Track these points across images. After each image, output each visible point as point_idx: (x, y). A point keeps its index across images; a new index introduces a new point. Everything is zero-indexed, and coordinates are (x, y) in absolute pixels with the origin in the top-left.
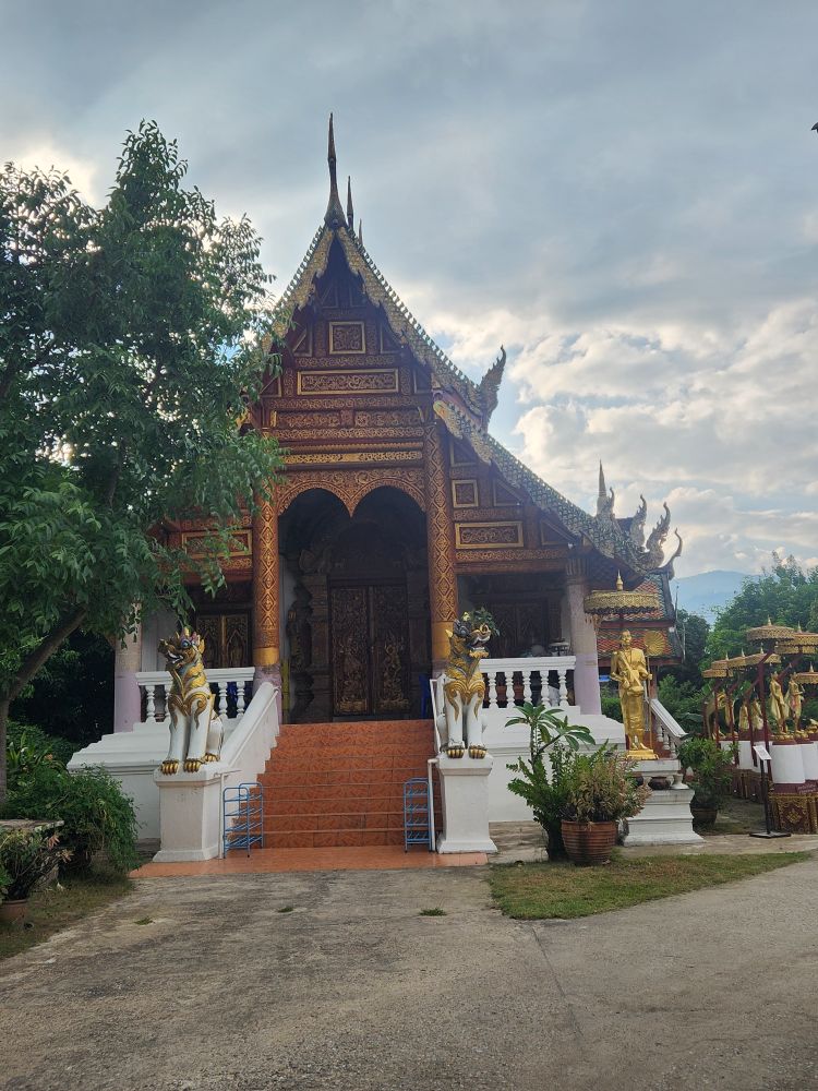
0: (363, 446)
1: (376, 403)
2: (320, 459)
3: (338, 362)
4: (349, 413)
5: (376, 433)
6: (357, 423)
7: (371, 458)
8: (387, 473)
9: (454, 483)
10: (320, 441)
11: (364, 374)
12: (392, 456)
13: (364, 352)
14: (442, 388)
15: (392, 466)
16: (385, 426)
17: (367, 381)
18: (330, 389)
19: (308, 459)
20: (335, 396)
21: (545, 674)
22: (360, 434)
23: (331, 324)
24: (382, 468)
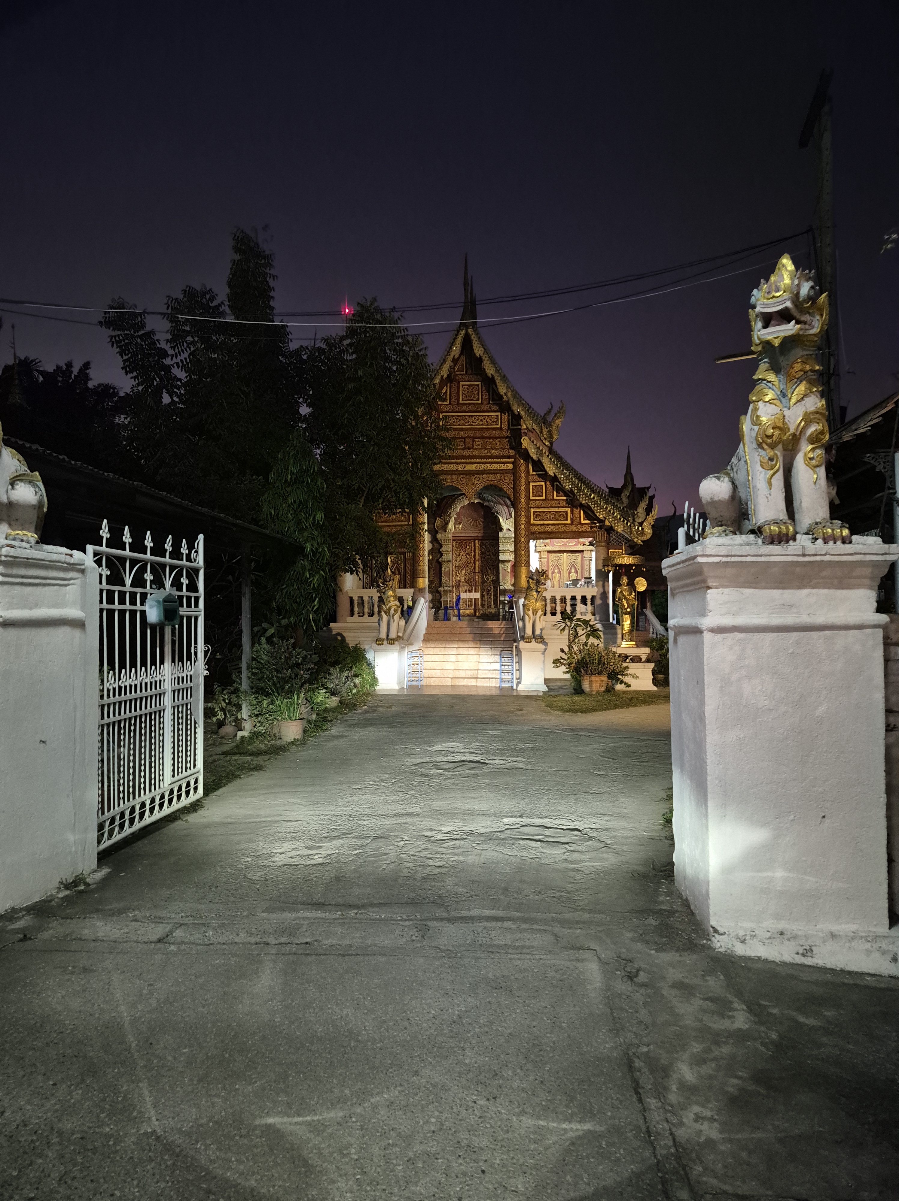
0: (478, 460)
1: (486, 434)
2: (452, 467)
3: (464, 408)
4: (470, 440)
5: (487, 452)
6: (475, 446)
7: (482, 467)
8: (491, 477)
9: (531, 484)
11: (479, 416)
12: (495, 467)
13: (480, 401)
14: (527, 429)
15: (495, 472)
16: (492, 449)
17: (481, 420)
18: (459, 425)
20: (462, 429)
21: (579, 598)
22: (476, 453)
23: (461, 383)
24: (489, 474)
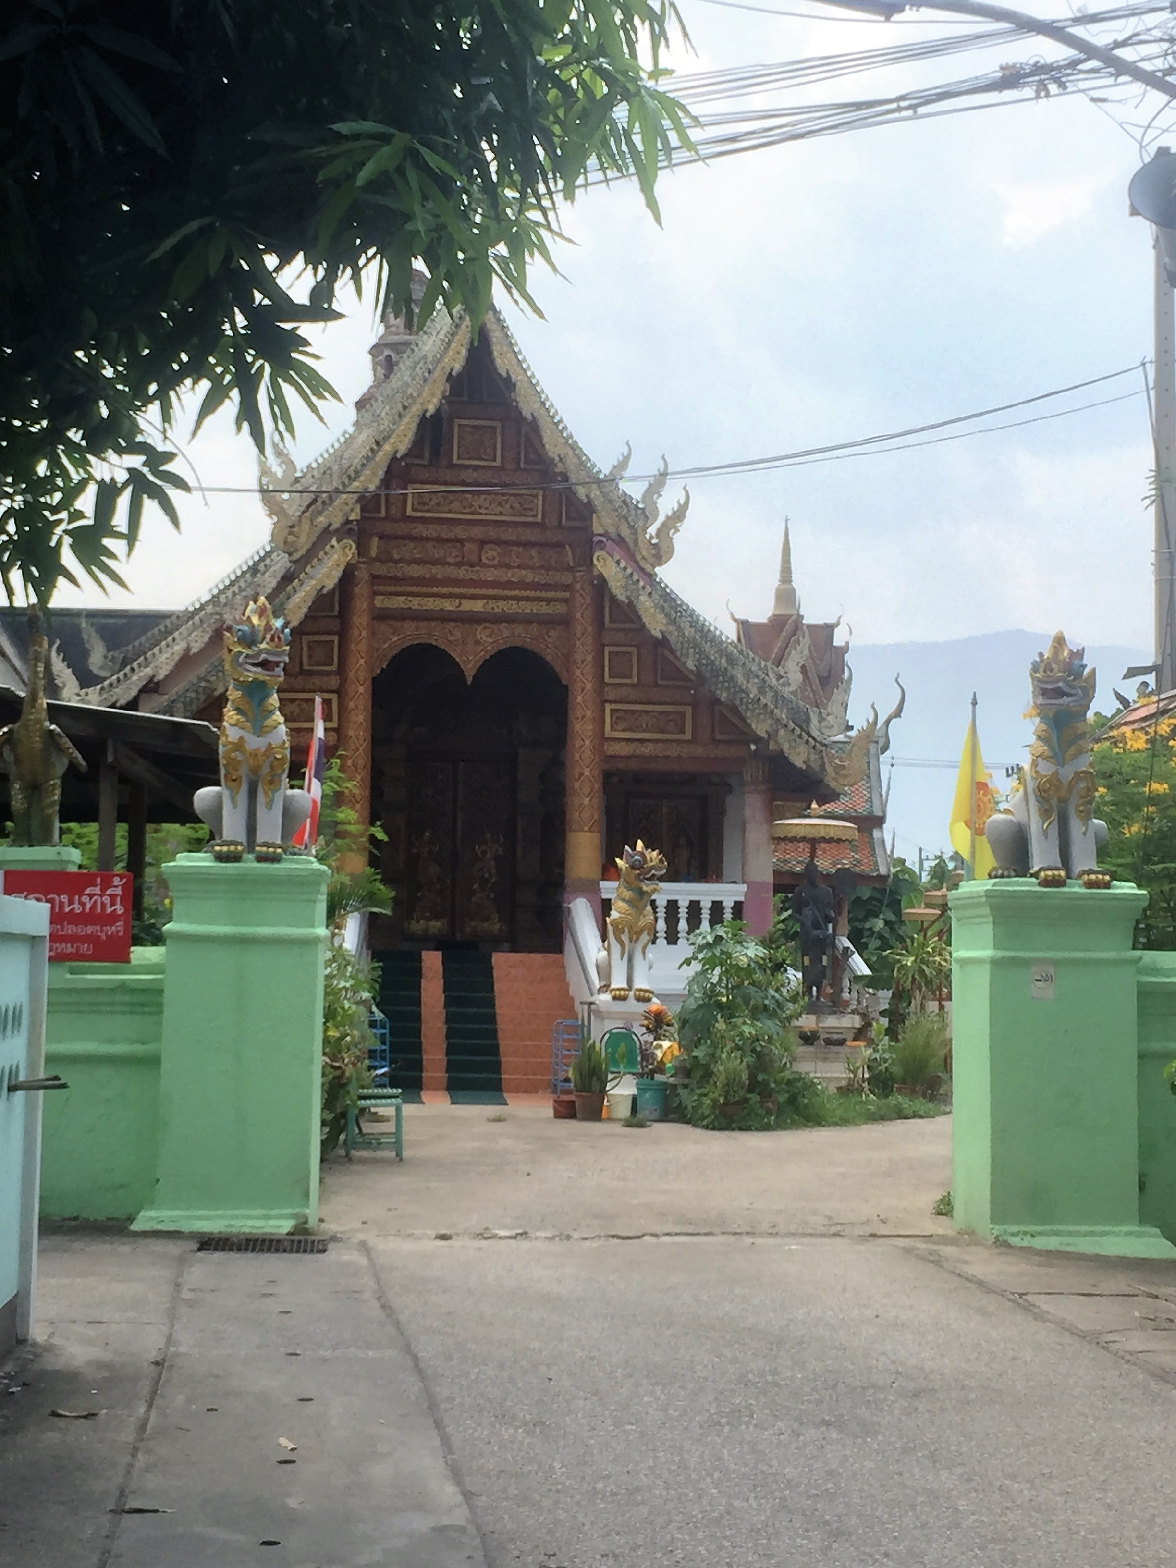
0: (490, 591)
1: (510, 535)
2: (431, 604)
3: (462, 475)
4: (474, 546)
5: (510, 575)
6: (484, 561)
7: (501, 606)
8: (519, 629)
9: (607, 650)
10: (433, 581)
11: (496, 494)
12: (527, 608)
13: (498, 463)
14: (606, 534)
15: (529, 620)
16: (521, 567)
17: (500, 504)
18: (450, 512)
19: (415, 603)
20: (456, 522)
21: (706, 905)
22: (489, 575)
23: (456, 421)
24: (514, 621)
